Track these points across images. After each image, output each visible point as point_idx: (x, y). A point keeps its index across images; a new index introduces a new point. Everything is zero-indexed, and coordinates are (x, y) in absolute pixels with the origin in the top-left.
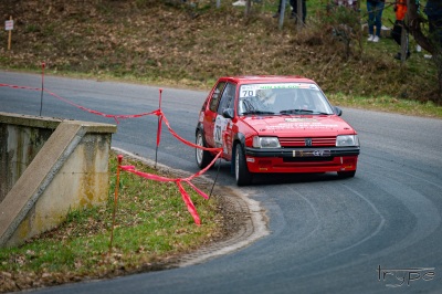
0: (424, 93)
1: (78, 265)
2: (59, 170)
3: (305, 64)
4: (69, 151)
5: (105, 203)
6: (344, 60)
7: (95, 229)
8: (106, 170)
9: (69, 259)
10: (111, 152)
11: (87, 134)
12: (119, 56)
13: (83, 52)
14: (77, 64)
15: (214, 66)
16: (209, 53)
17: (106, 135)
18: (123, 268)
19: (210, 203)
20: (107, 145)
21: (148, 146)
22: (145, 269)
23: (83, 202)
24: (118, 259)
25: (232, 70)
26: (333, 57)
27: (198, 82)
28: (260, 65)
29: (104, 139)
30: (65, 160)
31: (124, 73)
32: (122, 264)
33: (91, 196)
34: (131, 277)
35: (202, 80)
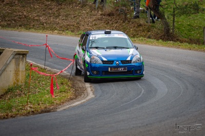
0: (158, 36)
1: (14, 110)
2: (4, 70)
3: (107, 24)
4: (8, 62)
5: (24, 84)
6: (124, 22)
7: (20, 95)
8: (24, 70)
9: (10, 108)
10: (26, 62)
11: (16, 54)
12: (28, 21)
13: (12, 19)
14: (10, 24)
15: (68, 25)
16: (66, 20)
17: (24, 55)
18: (33, 112)
19: (69, 83)
20: (25, 59)
21: (41, 59)
22: (42, 112)
23: (14, 83)
24: (31, 107)
25: (76, 27)
26: (119, 21)
27: (61, 32)
28: (88, 24)
29: (23, 57)
30: (7, 65)
31: (30, 28)
32: (33, 110)
33: (18, 81)
34: (37, 115)
35: (63, 31)
